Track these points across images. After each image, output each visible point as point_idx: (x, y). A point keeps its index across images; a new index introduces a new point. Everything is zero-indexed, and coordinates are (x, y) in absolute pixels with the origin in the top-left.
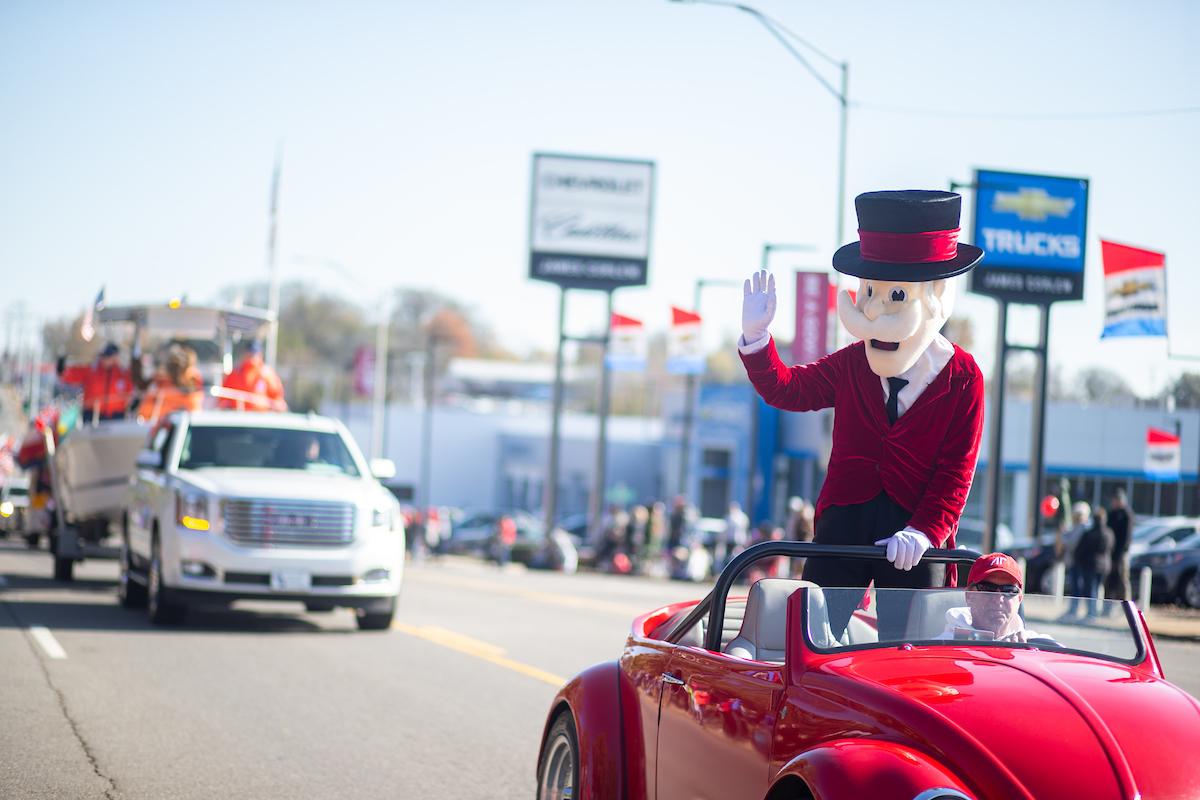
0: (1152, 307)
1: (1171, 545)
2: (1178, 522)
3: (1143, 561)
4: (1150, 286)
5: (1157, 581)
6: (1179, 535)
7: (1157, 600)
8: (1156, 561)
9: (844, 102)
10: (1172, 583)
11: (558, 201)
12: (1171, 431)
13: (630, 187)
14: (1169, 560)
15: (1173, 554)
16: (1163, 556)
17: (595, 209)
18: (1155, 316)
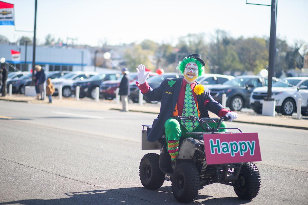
0: (11, 18)
1: (17, 79)
2: (19, 73)
3: (10, 82)
4: (10, 13)
5: (14, 88)
6: (19, 76)
7: (14, 92)
8: (13, 83)
10: (17, 88)
12: (18, 51)
14: (16, 83)
15: (18, 81)
16: (15, 81)
18: (11, 20)
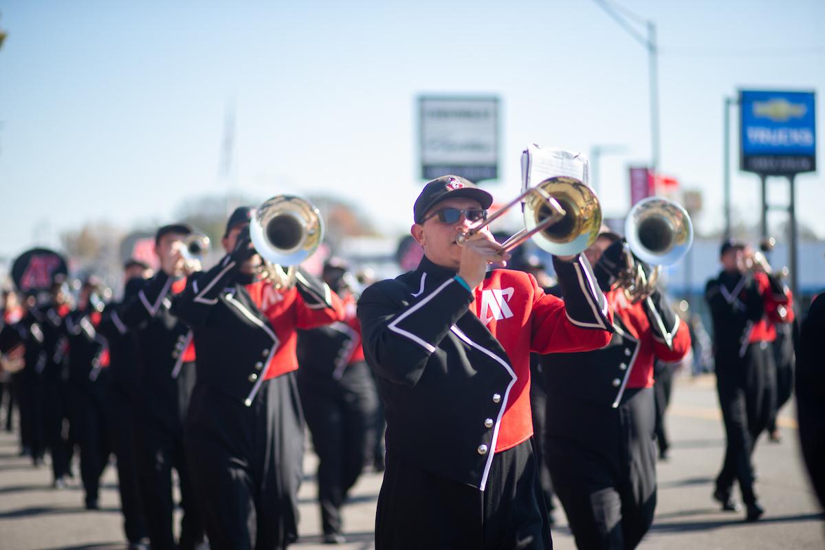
9: (652, 48)
11: (437, 128)
13: (486, 114)
17: (461, 131)
